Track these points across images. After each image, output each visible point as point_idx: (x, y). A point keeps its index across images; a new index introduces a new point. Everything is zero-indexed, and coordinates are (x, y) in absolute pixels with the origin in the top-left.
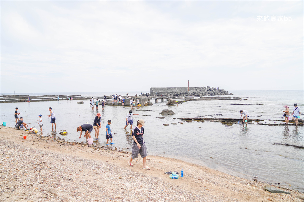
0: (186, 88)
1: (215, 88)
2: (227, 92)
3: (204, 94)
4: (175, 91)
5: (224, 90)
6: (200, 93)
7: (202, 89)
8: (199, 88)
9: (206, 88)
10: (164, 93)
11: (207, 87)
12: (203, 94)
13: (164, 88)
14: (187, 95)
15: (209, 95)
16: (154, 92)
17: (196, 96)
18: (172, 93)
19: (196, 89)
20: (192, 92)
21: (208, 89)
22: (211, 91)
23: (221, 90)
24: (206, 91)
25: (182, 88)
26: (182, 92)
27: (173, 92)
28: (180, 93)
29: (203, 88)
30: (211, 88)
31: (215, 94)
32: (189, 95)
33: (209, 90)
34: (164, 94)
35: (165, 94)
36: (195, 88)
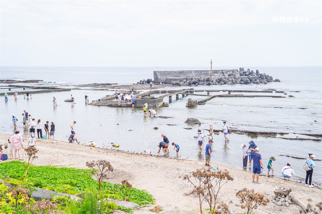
0: (208, 71)
1: (252, 71)
2: (271, 78)
3: (234, 82)
4: (191, 75)
5: (266, 74)
6: (228, 79)
7: (231, 72)
8: (227, 71)
9: (239, 71)
10: (175, 80)
11: (240, 68)
12: (232, 81)
13: (174, 72)
14: (208, 82)
15: (243, 82)
16: (159, 77)
17: (222, 84)
18: (187, 80)
19: (223, 73)
20: (216, 78)
21: (242, 72)
22: (246, 75)
23: (261, 75)
24: (238, 76)
25: (201, 71)
26: (201, 78)
27: (188, 78)
28: (199, 81)
29: (233, 71)
30: (246, 71)
31: (251, 81)
32: (212, 83)
33: (242, 74)
34: (174, 82)
35: (176, 82)
36: (221, 72)
